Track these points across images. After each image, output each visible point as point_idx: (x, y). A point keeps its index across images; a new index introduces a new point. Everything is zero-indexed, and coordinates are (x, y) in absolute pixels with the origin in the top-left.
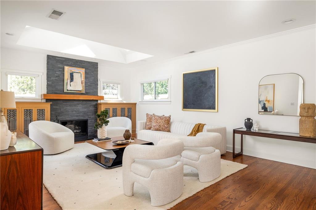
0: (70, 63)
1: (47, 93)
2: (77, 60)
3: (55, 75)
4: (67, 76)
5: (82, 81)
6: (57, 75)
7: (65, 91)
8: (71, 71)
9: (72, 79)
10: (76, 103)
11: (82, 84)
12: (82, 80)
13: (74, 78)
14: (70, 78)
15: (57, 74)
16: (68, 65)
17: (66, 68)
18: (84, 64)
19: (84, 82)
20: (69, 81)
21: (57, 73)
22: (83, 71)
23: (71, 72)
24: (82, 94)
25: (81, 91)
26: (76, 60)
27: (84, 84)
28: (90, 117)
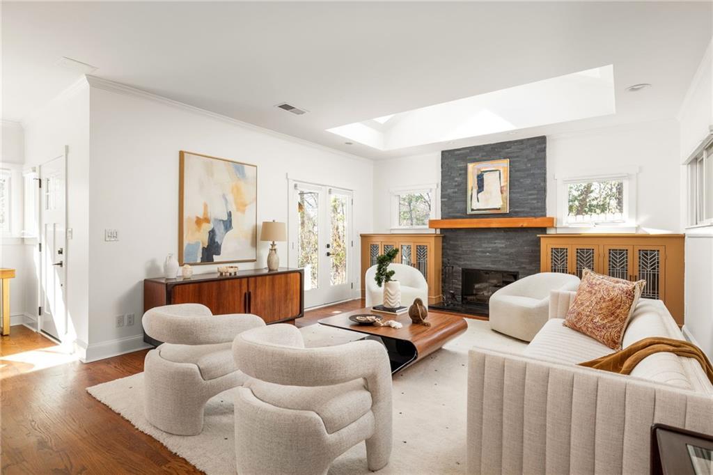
0: (480, 155)
1: (442, 218)
2: (494, 144)
3: (454, 184)
4: (472, 182)
5: (501, 187)
6: (457, 184)
7: (469, 212)
8: (479, 170)
9: (481, 187)
10: (490, 235)
11: (502, 193)
12: (502, 185)
13: (485, 184)
14: (476, 185)
15: (456, 181)
16: (474, 161)
17: (471, 166)
18: (510, 148)
19: (507, 189)
20: (475, 191)
21: (456, 179)
22: (503, 165)
23: (480, 173)
24: (504, 215)
25: (499, 209)
26: (491, 145)
27: (507, 194)
28: (524, 268)
